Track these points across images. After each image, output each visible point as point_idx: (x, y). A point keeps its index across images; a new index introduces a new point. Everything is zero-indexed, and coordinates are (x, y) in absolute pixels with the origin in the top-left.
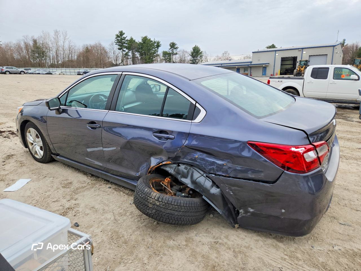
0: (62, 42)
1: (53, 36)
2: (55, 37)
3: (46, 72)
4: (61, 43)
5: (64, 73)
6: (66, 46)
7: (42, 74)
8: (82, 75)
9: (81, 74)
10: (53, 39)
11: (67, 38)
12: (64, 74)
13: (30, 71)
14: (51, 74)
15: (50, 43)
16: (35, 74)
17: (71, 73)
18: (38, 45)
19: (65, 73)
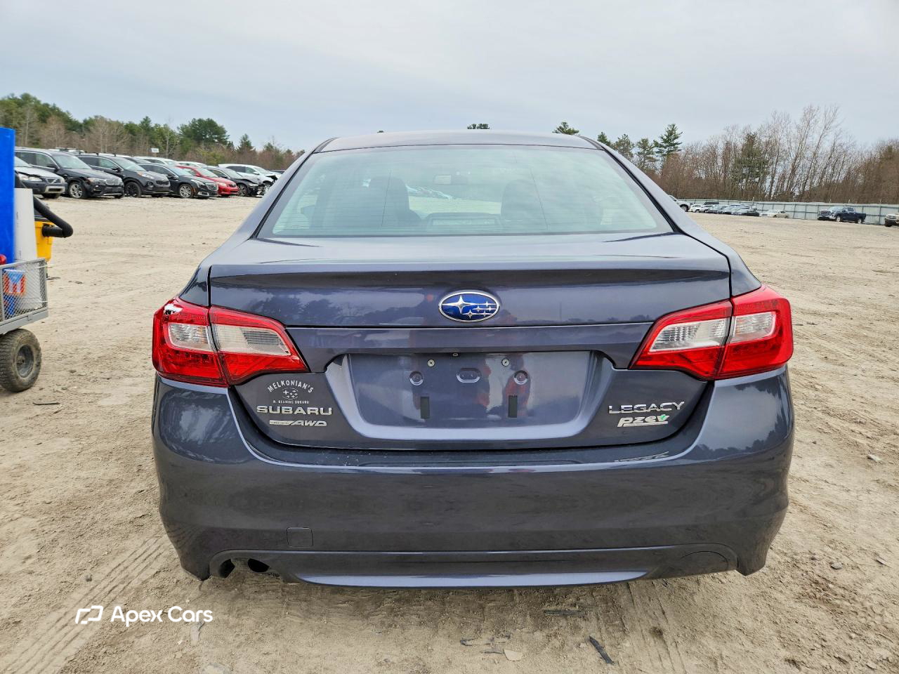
0: (816, 137)
1: (798, 122)
2: (801, 125)
3: (745, 211)
4: (813, 139)
5: (786, 214)
6: (826, 146)
7: (734, 214)
8: (832, 220)
9: (831, 217)
10: (794, 131)
11: (834, 124)
12: (787, 217)
13: (714, 208)
14: (757, 215)
15: (784, 141)
16: (720, 213)
17: (807, 214)
18: (756, 145)
19: (791, 215)
